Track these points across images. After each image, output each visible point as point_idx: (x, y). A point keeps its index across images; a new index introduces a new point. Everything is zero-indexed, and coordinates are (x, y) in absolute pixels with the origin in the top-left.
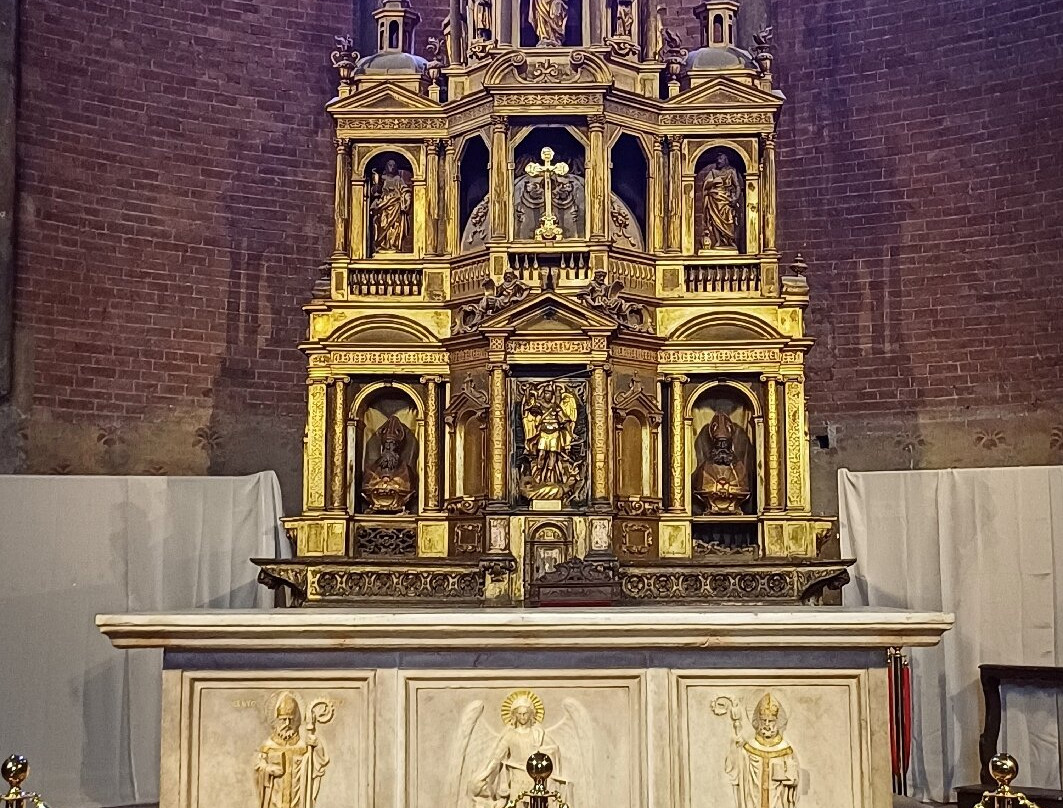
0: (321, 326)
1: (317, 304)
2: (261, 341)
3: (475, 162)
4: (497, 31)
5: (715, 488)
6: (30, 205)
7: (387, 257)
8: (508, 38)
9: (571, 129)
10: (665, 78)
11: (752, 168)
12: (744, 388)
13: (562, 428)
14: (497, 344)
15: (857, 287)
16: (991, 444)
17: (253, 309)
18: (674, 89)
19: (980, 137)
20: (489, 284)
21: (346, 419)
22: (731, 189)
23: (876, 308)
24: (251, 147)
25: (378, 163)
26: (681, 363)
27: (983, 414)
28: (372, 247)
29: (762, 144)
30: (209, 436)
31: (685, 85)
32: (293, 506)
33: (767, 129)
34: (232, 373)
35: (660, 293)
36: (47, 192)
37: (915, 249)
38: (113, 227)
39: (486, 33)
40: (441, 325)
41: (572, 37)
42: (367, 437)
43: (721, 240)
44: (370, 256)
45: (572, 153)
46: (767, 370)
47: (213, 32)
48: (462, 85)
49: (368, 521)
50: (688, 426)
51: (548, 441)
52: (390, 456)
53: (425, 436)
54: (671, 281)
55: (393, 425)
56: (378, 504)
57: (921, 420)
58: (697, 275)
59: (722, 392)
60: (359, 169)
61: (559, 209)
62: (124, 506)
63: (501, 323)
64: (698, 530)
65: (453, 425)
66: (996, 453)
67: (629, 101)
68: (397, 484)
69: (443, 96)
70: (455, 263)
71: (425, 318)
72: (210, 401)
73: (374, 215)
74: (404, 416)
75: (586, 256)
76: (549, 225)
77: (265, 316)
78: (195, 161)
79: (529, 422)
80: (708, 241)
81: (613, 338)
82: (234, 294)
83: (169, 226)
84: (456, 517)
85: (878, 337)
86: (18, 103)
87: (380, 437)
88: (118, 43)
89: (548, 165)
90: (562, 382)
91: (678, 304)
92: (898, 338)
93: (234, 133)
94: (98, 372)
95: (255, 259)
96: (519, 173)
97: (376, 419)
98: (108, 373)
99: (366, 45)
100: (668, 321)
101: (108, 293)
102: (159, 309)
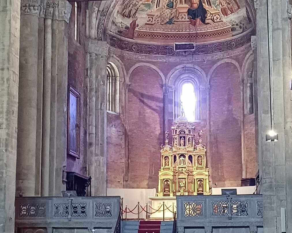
0: (160, 174)
1: (160, 171)
2: (153, 174)
3: (175, 157)
4: (177, 145)
5: (200, 190)
6: (129, 160)
7: (167, 167)
8: (178, 145)
9: (184, 154)
10: (194, 148)
11: (203, 157)
12: (202, 180)
13: (183, 184)
14: (177, 176)
15: (219, 167)
16: (232, 185)
17: (152, 170)
18: (195, 149)
19: (231, 152)
20: (176, 170)
21: (163, 183)
22: (201, 159)
23: (221, 170)
24: (152, 152)
25: (165, 157)
26: (196, 177)
27: (231, 182)
28: (165, 165)
29: (204, 155)
30: (148, 184)
31: (196, 150)
32: (157, 192)
33: (204, 154)
34: (150, 177)
35: (194, 170)
36: (131, 159)
37: (225, 163)
38: (137, 162)
39: (176, 144)
40: (172, 173)
41: (184, 145)
42: (165, 185)
43: (200, 165)
44: (165, 167)
45: (184, 157)
46: (204, 178)
47: (147, 139)
48: (174, 149)
49: (165, 193)
50: (197, 183)
51: (182, 185)
52: (167, 187)
53: (171, 185)
54: (195, 169)
55: (167, 183)
56: (166, 191)
57: (225, 182)
58: (197, 168)
59: (200, 180)
60: (164, 158)
61: (183, 162)
62: (141, 192)
63: (177, 174)
64: (198, 194)
65: (173, 184)
66: (232, 186)
67: (190, 151)
68: (168, 189)
69: (172, 151)
70: (173, 167)
71: (170, 173)
72: (148, 181)
73: (165, 162)
74: (168, 183)
75: (186, 167)
76: (182, 164)
77: (153, 171)
78: (146, 154)
79: (180, 183)
80: (199, 165)
81: (188, 175)
82: (150, 169)
83: (143, 161)
84: (173, 193)
85: (221, 173)
86: (128, 150)
87: (166, 185)
88: (138, 142)
89: (182, 158)
90: (184, 179)
91: (195, 171)
92: (223, 173)
93: (150, 151)
94: (136, 178)
95: (152, 165)
96: (179, 158)
97: (166, 183)
98: (137, 178)
99: (164, 144)
100: (194, 173)
101: (137, 169)
102: (142, 171)
